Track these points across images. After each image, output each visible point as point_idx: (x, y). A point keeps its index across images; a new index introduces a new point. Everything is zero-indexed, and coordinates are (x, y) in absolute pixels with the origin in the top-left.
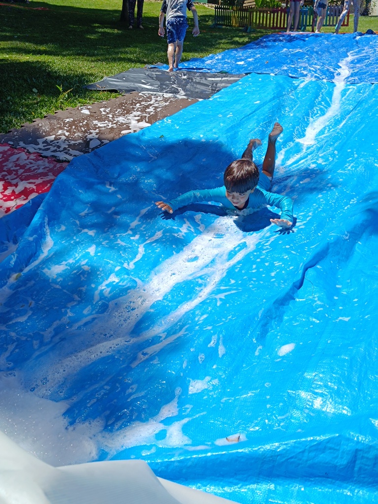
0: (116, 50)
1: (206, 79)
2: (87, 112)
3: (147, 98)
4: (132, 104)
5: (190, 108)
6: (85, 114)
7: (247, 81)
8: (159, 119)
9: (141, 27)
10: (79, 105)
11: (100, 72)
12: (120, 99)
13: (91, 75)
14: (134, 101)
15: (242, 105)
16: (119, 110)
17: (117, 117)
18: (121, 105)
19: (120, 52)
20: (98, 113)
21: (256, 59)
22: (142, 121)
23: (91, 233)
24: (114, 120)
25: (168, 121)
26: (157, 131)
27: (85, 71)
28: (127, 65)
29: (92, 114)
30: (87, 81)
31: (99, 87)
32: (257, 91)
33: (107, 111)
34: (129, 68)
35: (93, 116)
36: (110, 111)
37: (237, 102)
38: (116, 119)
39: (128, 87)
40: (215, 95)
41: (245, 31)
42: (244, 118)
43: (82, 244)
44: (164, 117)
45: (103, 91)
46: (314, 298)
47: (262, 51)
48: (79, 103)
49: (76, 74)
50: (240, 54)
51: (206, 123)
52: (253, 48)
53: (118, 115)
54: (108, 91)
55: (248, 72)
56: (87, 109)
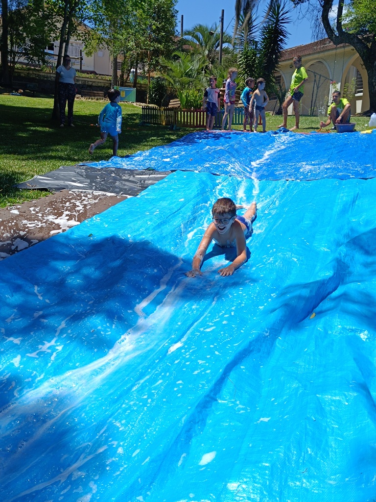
0: (47, 148)
1: (134, 176)
2: (16, 212)
3: (77, 196)
4: (61, 202)
5: (118, 205)
6: (14, 214)
7: (172, 178)
8: (89, 217)
9: (72, 125)
10: (9, 204)
11: (31, 171)
12: (50, 197)
13: (22, 174)
14: (64, 199)
15: (168, 202)
16: (48, 209)
17: (47, 216)
18: (51, 204)
19: (51, 150)
20: (27, 212)
21: (181, 156)
22: (71, 219)
23: (17, 341)
24: (44, 219)
25: (96, 219)
26: (86, 229)
27: (16, 170)
28: (58, 163)
29: (21, 214)
30: (17, 180)
31: (29, 186)
32: (183, 188)
33: (36, 210)
34: (59, 167)
35: (22, 216)
36: (40, 210)
37: (163, 199)
38: (45, 218)
39: (58, 185)
40: (142, 192)
41: (171, 129)
42: (170, 215)
43: (7, 354)
44: (94, 214)
45: (34, 189)
46: (236, 401)
47: (187, 149)
48: (9, 202)
49: (6, 173)
50: (166, 150)
51: (133, 221)
52: (178, 145)
53: (48, 214)
54: (38, 189)
55: (173, 169)
56: (17, 209)
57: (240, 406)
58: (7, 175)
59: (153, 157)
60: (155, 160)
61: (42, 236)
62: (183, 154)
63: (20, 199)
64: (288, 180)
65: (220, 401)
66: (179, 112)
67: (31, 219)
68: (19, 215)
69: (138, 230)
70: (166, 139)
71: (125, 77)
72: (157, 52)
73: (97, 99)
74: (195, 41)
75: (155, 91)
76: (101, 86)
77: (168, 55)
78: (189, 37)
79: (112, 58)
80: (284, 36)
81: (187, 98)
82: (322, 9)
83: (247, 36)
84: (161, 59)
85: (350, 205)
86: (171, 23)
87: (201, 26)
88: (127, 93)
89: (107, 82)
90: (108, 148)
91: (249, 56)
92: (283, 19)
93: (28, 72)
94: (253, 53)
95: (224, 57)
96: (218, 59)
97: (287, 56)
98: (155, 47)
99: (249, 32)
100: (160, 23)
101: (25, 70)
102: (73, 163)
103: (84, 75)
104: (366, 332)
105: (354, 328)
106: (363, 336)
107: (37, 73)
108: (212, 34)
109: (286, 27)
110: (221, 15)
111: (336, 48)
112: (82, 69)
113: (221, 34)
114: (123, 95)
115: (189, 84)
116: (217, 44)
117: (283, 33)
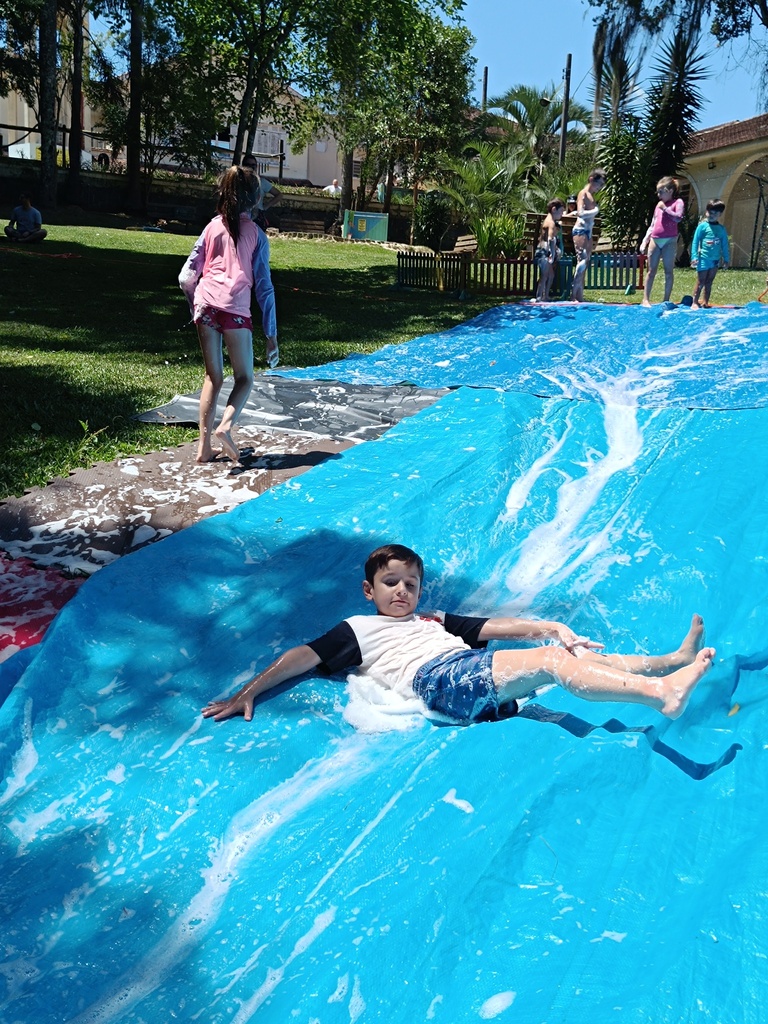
2: (133, 471)
3: (257, 437)
6: (129, 475)
8: (275, 483)
10: (120, 455)
11: (168, 386)
13: (150, 392)
16: (196, 467)
17: (192, 481)
20: (155, 472)
21: (472, 356)
22: (241, 487)
24: (186, 487)
27: (139, 385)
29: (143, 474)
30: (140, 406)
31: (163, 417)
33: (173, 468)
35: (144, 479)
36: (180, 469)
38: (190, 485)
40: (388, 431)
41: (455, 299)
44: (287, 477)
45: (170, 425)
46: (556, 885)
47: (486, 340)
48: (120, 451)
49: (121, 391)
52: (467, 333)
53: (196, 477)
54: (178, 424)
56: (135, 464)
57: (564, 896)
58: (121, 396)
59: (416, 357)
60: (419, 365)
61: (180, 521)
62: (478, 352)
63: (142, 444)
64: (691, 409)
65: (522, 886)
66: (472, 265)
67: (160, 486)
68: (139, 477)
70: (442, 320)
71: (368, 191)
72: (431, 143)
73: (311, 237)
74: (510, 117)
75: (427, 219)
76: (320, 211)
77: (455, 147)
78: (498, 111)
79: (341, 153)
80: (695, 105)
81: (491, 234)
83: (618, 107)
84: (441, 154)
86: (462, 85)
87: (523, 89)
88: (370, 223)
89: (331, 201)
90: (325, 339)
91: (621, 148)
92: (693, 72)
93: (177, 185)
94: (630, 141)
95: (569, 150)
96: (557, 153)
97: (701, 146)
98: (428, 133)
99: (621, 99)
100: (439, 85)
101: (172, 181)
103: (286, 189)
107: (196, 186)
108: (546, 103)
109: (699, 88)
110: (565, 66)
112: (284, 176)
113: (564, 104)
114: (362, 227)
115: (496, 204)
116: (555, 123)
117: (693, 99)
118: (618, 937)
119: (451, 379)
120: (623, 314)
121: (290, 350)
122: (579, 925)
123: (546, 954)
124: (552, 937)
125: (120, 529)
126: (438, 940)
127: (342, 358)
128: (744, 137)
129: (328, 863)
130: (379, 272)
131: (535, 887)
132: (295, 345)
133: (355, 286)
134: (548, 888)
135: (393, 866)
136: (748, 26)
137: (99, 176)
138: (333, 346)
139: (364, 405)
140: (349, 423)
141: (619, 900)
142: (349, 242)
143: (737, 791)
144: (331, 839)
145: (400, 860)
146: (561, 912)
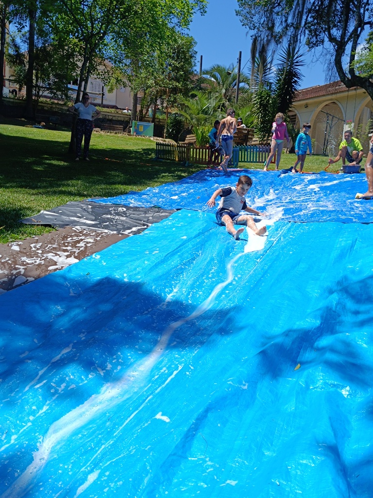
0: (59, 183)
2: (16, 248)
3: (80, 232)
4: (63, 240)
5: (120, 243)
6: (15, 250)
7: (177, 217)
8: (88, 255)
9: (88, 159)
10: (11, 240)
11: (38, 206)
12: (53, 233)
13: (29, 209)
14: (66, 236)
15: (169, 241)
16: (49, 245)
17: (46, 253)
18: (53, 240)
19: (62, 184)
20: (28, 249)
21: (189, 194)
22: (71, 257)
24: (43, 256)
25: (97, 257)
26: (84, 267)
27: (24, 205)
28: (66, 198)
30: (23, 216)
31: (35, 222)
32: (185, 226)
33: (37, 246)
34: (67, 202)
35: (22, 252)
36: (41, 247)
37: (165, 237)
38: (45, 255)
39: (63, 222)
40: (146, 230)
41: (184, 165)
42: (168, 254)
44: (94, 252)
45: (38, 225)
46: (206, 457)
47: (196, 186)
48: (11, 238)
49: (14, 208)
50: (176, 188)
51: (131, 261)
52: (188, 183)
53: (48, 251)
54: (42, 225)
55: (179, 207)
56: (18, 245)
57: (209, 463)
58: (14, 210)
59: (162, 194)
60: (163, 197)
61: (38, 274)
62: (192, 192)
63: (23, 234)
64: (290, 222)
65: (190, 459)
66: (192, 150)
67: (30, 256)
68: (20, 251)
69: (135, 269)
70: (177, 176)
71: (144, 112)
72: (175, 90)
73: (116, 133)
74: (213, 79)
75: (172, 126)
76: (121, 121)
77: (186, 92)
78: (207, 76)
79: (132, 94)
80: (298, 78)
81: (202, 134)
82: (335, 53)
83: (262, 78)
84: (180, 97)
85: (348, 250)
86: (190, 63)
87: (219, 67)
88: (145, 127)
90: (119, 184)
91: (263, 97)
92: (297, 62)
93: (51, 106)
94: (267, 94)
95: (240, 96)
96: (234, 97)
97: (301, 97)
98: (173, 86)
99: (263, 74)
100: (179, 63)
101: (48, 104)
102: (81, 199)
103: (105, 109)
104: (348, 388)
105: (336, 383)
106: (345, 392)
107: (60, 107)
108: (230, 74)
109: (300, 70)
110: (238, 57)
111: (348, 91)
112: (104, 103)
113: (238, 75)
114: (141, 129)
115: (205, 120)
116: (234, 83)
117: (297, 75)
118: (233, 483)
119: (178, 205)
120: (262, 175)
121: (101, 189)
122: (216, 478)
123: (199, 492)
124: (202, 484)
125: (8, 278)
126: (146, 487)
127: (126, 193)
128: (321, 93)
129: (97, 449)
130: (147, 151)
131: (196, 459)
132: (103, 186)
133: (136, 158)
134: (202, 459)
135: (128, 450)
136: (323, 42)
137: (12, 100)
138: (122, 187)
139: (135, 217)
140: (127, 225)
141: (235, 465)
142: (134, 136)
143: (296, 409)
144: (100, 436)
145: (131, 447)
146: (207, 471)
